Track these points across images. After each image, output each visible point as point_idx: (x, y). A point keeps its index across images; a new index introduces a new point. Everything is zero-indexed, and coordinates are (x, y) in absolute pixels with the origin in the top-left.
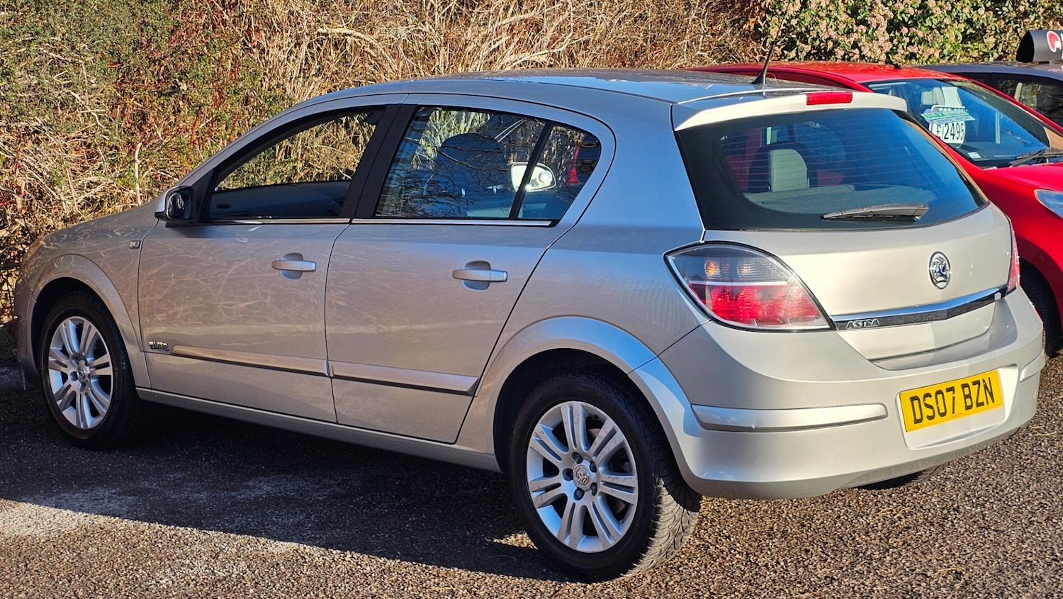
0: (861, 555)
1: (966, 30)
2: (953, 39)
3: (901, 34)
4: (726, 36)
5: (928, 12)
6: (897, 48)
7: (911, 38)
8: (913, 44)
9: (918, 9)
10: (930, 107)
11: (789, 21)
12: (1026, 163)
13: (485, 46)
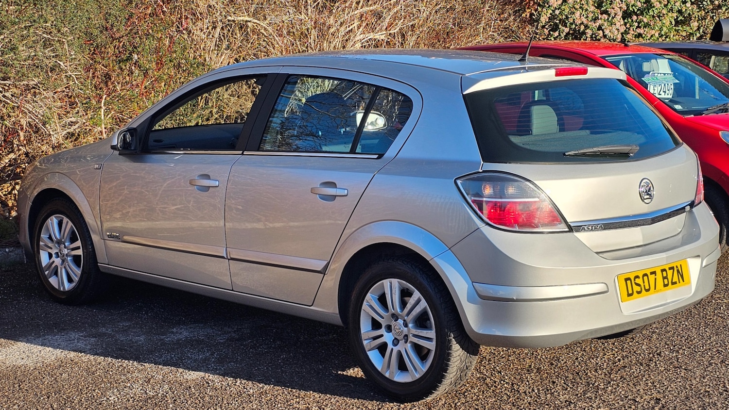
0: (591, 385)
1: (678, 18)
2: (668, 23)
3: (632, 20)
4: (510, 22)
5: (651, 5)
6: (629, 30)
7: (639, 23)
8: (640, 28)
9: (644, 3)
10: (648, 73)
11: (554, 11)
12: (714, 112)
13: (342, 29)
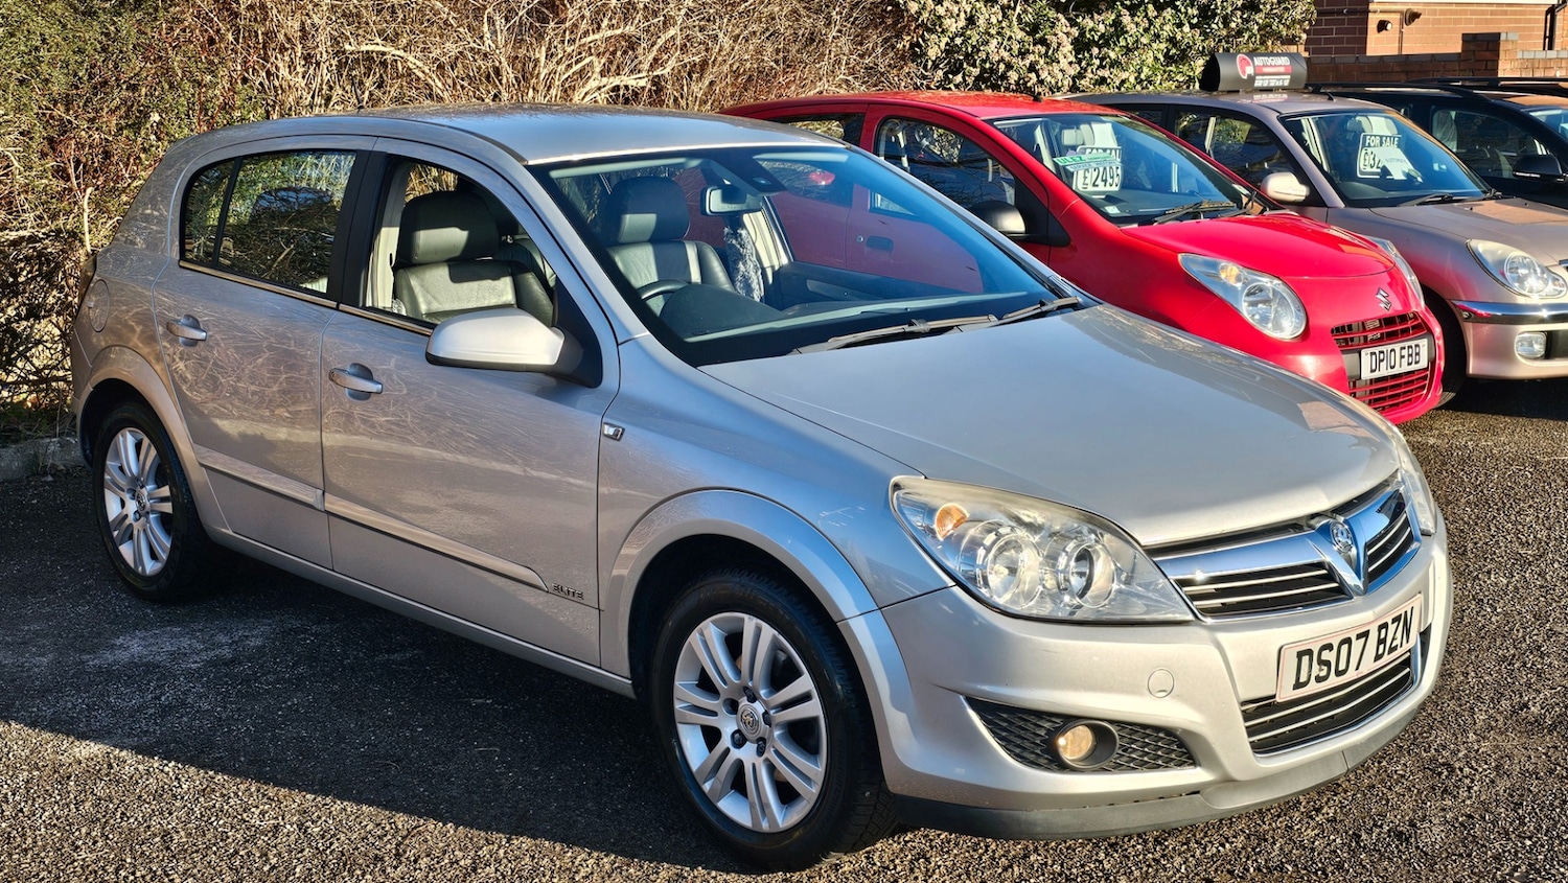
1: (1169, 50)
2: (1150, 61)
3: (1091, 55)
4: (877, 57)
5: (1122, 29)
6: (1086, 70)
7: (1102, 59)
8: (1104, 67)
9: (1111, 26)
11: (952, 39)
12: (1177, 219)
